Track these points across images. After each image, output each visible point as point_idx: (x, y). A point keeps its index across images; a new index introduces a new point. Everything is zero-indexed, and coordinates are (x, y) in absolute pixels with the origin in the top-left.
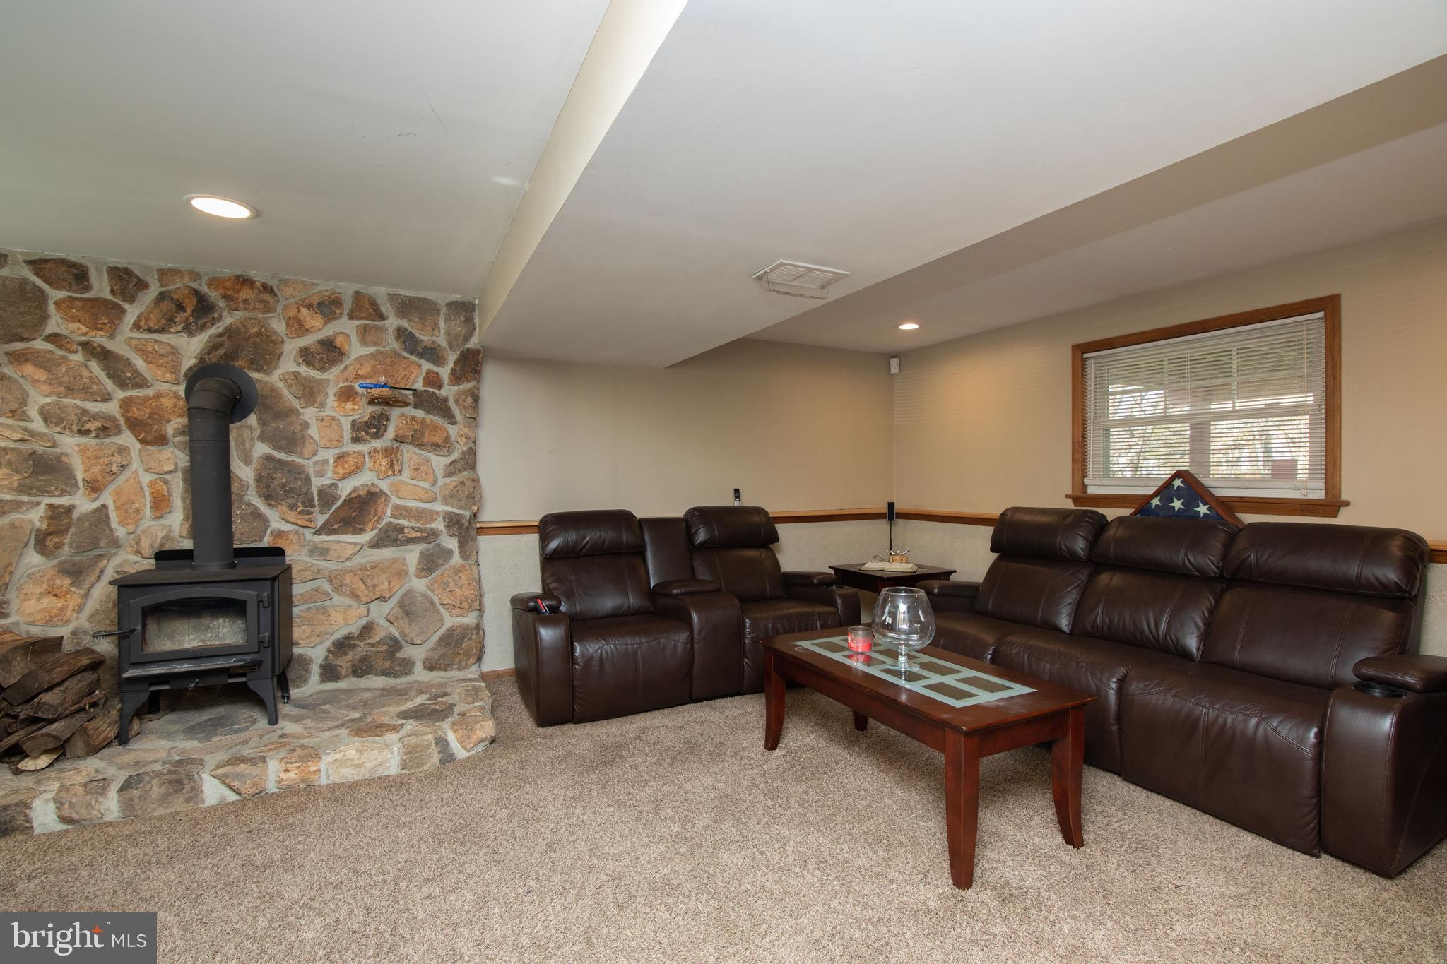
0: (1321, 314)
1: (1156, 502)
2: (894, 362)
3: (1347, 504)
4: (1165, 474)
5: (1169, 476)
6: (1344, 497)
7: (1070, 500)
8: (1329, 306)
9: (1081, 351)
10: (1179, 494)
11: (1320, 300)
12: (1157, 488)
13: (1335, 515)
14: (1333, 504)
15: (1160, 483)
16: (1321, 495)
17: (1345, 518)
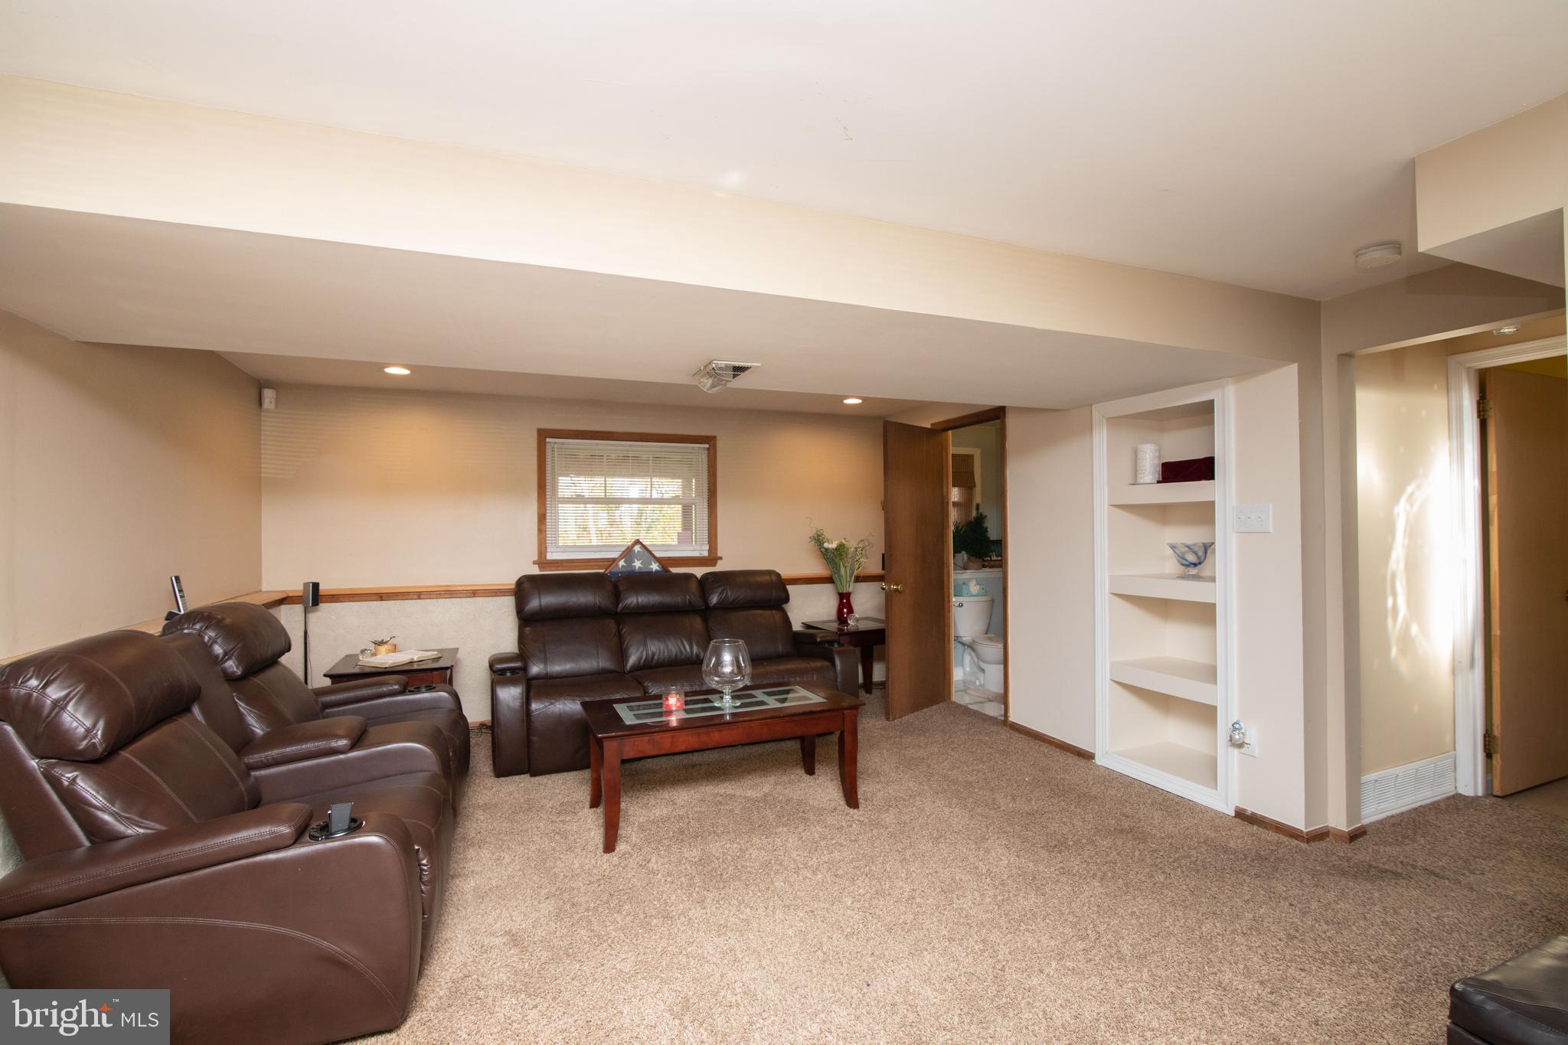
0: (707, 446)
1: (622, 563)
2: (269, 394)
3: (721, 558)
4: (629, 542)
5: (630, 544)
6: (719, 555)
7: (537, 566)
8: (710, 440)
9: (543, 435)
10: (639, 556)
11: (707, 437)
12: (621, 553)
13: (715, 565)
14: (712, 559)
15: (624, 549)
16: (706, 554)
17: (721, 567)
